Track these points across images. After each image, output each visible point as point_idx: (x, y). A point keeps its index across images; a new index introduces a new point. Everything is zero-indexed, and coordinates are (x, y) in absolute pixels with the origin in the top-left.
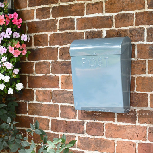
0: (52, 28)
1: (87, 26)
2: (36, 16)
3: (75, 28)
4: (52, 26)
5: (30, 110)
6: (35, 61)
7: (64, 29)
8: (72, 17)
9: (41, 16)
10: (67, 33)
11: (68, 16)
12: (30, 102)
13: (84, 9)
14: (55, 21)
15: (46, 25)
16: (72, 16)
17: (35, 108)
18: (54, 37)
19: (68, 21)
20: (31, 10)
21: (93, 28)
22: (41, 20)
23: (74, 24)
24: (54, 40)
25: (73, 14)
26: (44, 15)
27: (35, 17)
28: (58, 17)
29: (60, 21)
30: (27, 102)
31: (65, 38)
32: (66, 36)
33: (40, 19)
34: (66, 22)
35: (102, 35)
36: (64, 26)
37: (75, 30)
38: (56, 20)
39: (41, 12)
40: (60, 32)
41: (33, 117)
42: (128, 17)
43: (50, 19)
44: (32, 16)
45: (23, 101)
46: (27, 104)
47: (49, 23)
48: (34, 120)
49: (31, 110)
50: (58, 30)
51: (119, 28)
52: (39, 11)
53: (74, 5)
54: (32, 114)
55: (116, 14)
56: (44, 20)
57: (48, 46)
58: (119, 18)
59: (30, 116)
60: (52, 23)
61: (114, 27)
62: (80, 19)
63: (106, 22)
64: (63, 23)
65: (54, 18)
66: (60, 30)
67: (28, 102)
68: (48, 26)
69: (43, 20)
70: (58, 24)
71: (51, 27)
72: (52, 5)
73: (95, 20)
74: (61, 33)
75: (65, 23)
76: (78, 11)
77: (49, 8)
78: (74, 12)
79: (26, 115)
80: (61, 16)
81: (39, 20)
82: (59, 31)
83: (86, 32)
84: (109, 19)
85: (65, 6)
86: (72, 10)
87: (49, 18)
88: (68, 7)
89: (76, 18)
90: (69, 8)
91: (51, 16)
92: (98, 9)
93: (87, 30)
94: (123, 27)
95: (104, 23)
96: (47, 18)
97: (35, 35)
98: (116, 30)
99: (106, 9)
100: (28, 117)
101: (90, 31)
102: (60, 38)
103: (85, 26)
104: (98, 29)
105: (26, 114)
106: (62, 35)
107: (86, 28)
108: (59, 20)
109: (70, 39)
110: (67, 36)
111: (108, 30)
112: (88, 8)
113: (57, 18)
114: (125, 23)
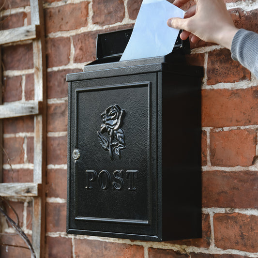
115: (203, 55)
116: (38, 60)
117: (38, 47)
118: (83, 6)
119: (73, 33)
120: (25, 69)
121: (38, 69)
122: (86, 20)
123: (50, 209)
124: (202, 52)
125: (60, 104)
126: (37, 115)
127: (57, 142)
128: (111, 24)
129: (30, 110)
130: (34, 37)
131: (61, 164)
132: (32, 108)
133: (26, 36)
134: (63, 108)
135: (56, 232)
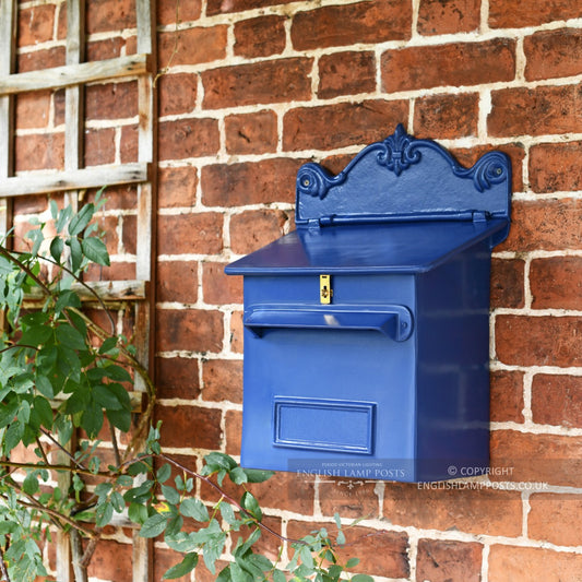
0: (291, 89)
1: (423, 78)
2: (235, 46)
3: (378, 87)
4: (290, 82)
5: (209, 383)
6: (231, 207)
7: (335, 91)
8: (366, 47)
9: (251, 47)
10: (348, 105)
11: (353, 44)
12: (210, 356)
13: (410, 19)
14: (304, 62)
15: (271, 77)
16: (364, 42)
17: (229, 379)
18: (301, 121)
19: (351, 63)
20: (217, 26)
21: (444, 85)
22: (253, 61)
23: (372, 73)
24: (298, 131)
25: (372, 37)
26: (263, 45)
27: (230, 49)
28: (314, 48)
29: (323, 63)
30: (199, 356)
31: (340, 122)
32: (343, 115)
33: (247, 56)
34: (343, 65)
35: (478, 109)
36: (335, 81)
37: (378, 95)
38: (308, 59)
39: (251, 32)
40: (322, 102)
41: (221, 411)
42: (573, 42)
43: (284, 55)
44: (221, 49)
45: (183, 354)
46: (200, 364)
47: (280, 70)
48: (223, 421)
49: (213, 385)
50: (315, 97)
51: (542, 83)
52: (244, 28)
53: (372, 6)
54: (215, 398)
55: (529, 31)
56: (263, 59)
57: (275, 152)
58: (540, 45)
59: (210, 405)
60: (291, 71)
61: (523, 78)
62: (394, 55)
63: (490, 61)
64: (334, 69)
65: (301, 54)
66: (322, 95)
67: (204, 354)
68: (277, 81)
69: (258, 59)
70: (314, 75)
71: (287, 85)
72: (295, 8)
73: (452, 54)
74: (324, 106)
75: (341, 69)
76: (390, 24)
77: (282, 19)
78: (374, 27)
79: (193, 403)
80: (324, 45)
81: (246, 61)
82: (319, 98)
83: (418, 100)
84: (505, 51)
85: (341, 9)
86: (368, 21)
87: (280, 52)
88: (351, 13)
89: (379, 49)
90: (355, 15)
91: (289, 44)
92: (461, 17)
93: (422, 93)
94: (557, 77)
95: (485, 65)
96: (273, 52)
97: (232, 115)
98: (531, 91)
99: (490, 16)
100: (203, 410)
101: (434, 96)
102: (322, 123)
103: (414, 77)
104: (464, 89)
105: (194, 398)
106: (330, 112)
107: (419, 84)
108: (320, 60)
109: (359, 127)
110: (347, 116)
111: (501, 91)
112: (425, 15)
113: (310, 54)
114: (563, 64)
115: (407, 102)
116: (146, 104)
117: (147, 86)
118: (220, 31)
119: (202, 67)
120: (122, 117)
121: (144, 117)
122: (224, 50)
123: (162, 318)
124: (406, 98)
125: (180, 168)
126: (142, 183)
127: (175, 223)
128: (264, 56)
129: (133, 175)
130: (144, 70)
131: (181, 253)
132: (137, 172)
133: (129, 69)
134: (185, 174)
135: (171, 350)
